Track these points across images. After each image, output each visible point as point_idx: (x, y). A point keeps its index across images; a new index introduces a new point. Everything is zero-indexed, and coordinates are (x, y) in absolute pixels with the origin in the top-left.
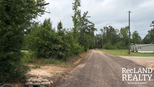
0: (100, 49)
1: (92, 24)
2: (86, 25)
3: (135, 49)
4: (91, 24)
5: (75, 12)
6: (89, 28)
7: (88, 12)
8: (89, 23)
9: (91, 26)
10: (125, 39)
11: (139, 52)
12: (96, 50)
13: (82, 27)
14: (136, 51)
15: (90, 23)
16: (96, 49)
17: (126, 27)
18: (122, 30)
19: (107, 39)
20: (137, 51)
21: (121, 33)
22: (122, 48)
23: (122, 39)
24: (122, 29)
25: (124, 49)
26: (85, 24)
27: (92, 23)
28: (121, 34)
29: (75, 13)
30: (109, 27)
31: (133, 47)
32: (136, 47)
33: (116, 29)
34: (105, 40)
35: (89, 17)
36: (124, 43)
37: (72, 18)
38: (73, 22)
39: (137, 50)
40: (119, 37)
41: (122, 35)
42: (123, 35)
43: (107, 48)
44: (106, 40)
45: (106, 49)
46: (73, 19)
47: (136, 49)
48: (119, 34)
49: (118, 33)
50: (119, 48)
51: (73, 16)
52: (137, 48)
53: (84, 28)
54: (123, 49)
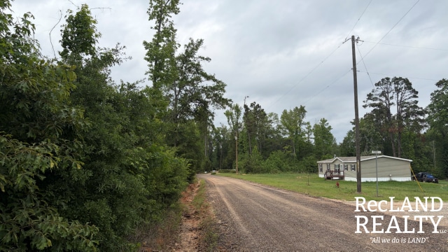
0: (225, 172)
1: (215, 84)
2: (193, 85)
3: (335, 171)
4: (211, 83)
5: (156, 28)
6: (204, 96)
7: (201, 41)
8: (203, 78)
9: (213, 89)
10: (296, 142)
11: (347, 179)
12: (214, 174)
13: (180, 91)
14: (338, 178)
15: (208, 78)
16: (214, 171)
17: (297, 108)
18: (285, 115)
19: (248, 140)
20: (342, 178)
21: (285, 124)
22: (290, 168)
23: (288, 141)
24: (285, 112)
25: (295, 171)
26: (191, 83)
27: (215, 80)
28: (283, 126)
29: (157, 31)
30: (252, 105)
31: (328, 165)
32: (339, 166)
33: (271, 115)
34: (241, 143)
35: (203, 58)
36: (294, 154)
37: (146, 48)
38: (149, 63)
39: (342, 174)
40: (279, 136)
41: (287, 131)
42: (290, 130)
43: (249, 170)
44: (244, 145)
45: (247, 172)
46: (148, 54)
47: (339, 171)
48: (279, 127)
49: (274, 126)
50: (281, 169)
51: (150, 41)
52: (342, 169)
53: (186, 95)
54: (292, 170)
